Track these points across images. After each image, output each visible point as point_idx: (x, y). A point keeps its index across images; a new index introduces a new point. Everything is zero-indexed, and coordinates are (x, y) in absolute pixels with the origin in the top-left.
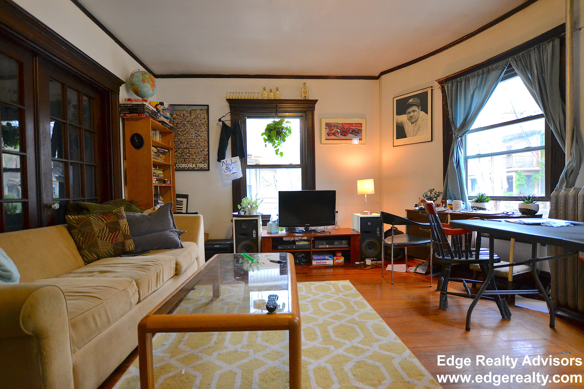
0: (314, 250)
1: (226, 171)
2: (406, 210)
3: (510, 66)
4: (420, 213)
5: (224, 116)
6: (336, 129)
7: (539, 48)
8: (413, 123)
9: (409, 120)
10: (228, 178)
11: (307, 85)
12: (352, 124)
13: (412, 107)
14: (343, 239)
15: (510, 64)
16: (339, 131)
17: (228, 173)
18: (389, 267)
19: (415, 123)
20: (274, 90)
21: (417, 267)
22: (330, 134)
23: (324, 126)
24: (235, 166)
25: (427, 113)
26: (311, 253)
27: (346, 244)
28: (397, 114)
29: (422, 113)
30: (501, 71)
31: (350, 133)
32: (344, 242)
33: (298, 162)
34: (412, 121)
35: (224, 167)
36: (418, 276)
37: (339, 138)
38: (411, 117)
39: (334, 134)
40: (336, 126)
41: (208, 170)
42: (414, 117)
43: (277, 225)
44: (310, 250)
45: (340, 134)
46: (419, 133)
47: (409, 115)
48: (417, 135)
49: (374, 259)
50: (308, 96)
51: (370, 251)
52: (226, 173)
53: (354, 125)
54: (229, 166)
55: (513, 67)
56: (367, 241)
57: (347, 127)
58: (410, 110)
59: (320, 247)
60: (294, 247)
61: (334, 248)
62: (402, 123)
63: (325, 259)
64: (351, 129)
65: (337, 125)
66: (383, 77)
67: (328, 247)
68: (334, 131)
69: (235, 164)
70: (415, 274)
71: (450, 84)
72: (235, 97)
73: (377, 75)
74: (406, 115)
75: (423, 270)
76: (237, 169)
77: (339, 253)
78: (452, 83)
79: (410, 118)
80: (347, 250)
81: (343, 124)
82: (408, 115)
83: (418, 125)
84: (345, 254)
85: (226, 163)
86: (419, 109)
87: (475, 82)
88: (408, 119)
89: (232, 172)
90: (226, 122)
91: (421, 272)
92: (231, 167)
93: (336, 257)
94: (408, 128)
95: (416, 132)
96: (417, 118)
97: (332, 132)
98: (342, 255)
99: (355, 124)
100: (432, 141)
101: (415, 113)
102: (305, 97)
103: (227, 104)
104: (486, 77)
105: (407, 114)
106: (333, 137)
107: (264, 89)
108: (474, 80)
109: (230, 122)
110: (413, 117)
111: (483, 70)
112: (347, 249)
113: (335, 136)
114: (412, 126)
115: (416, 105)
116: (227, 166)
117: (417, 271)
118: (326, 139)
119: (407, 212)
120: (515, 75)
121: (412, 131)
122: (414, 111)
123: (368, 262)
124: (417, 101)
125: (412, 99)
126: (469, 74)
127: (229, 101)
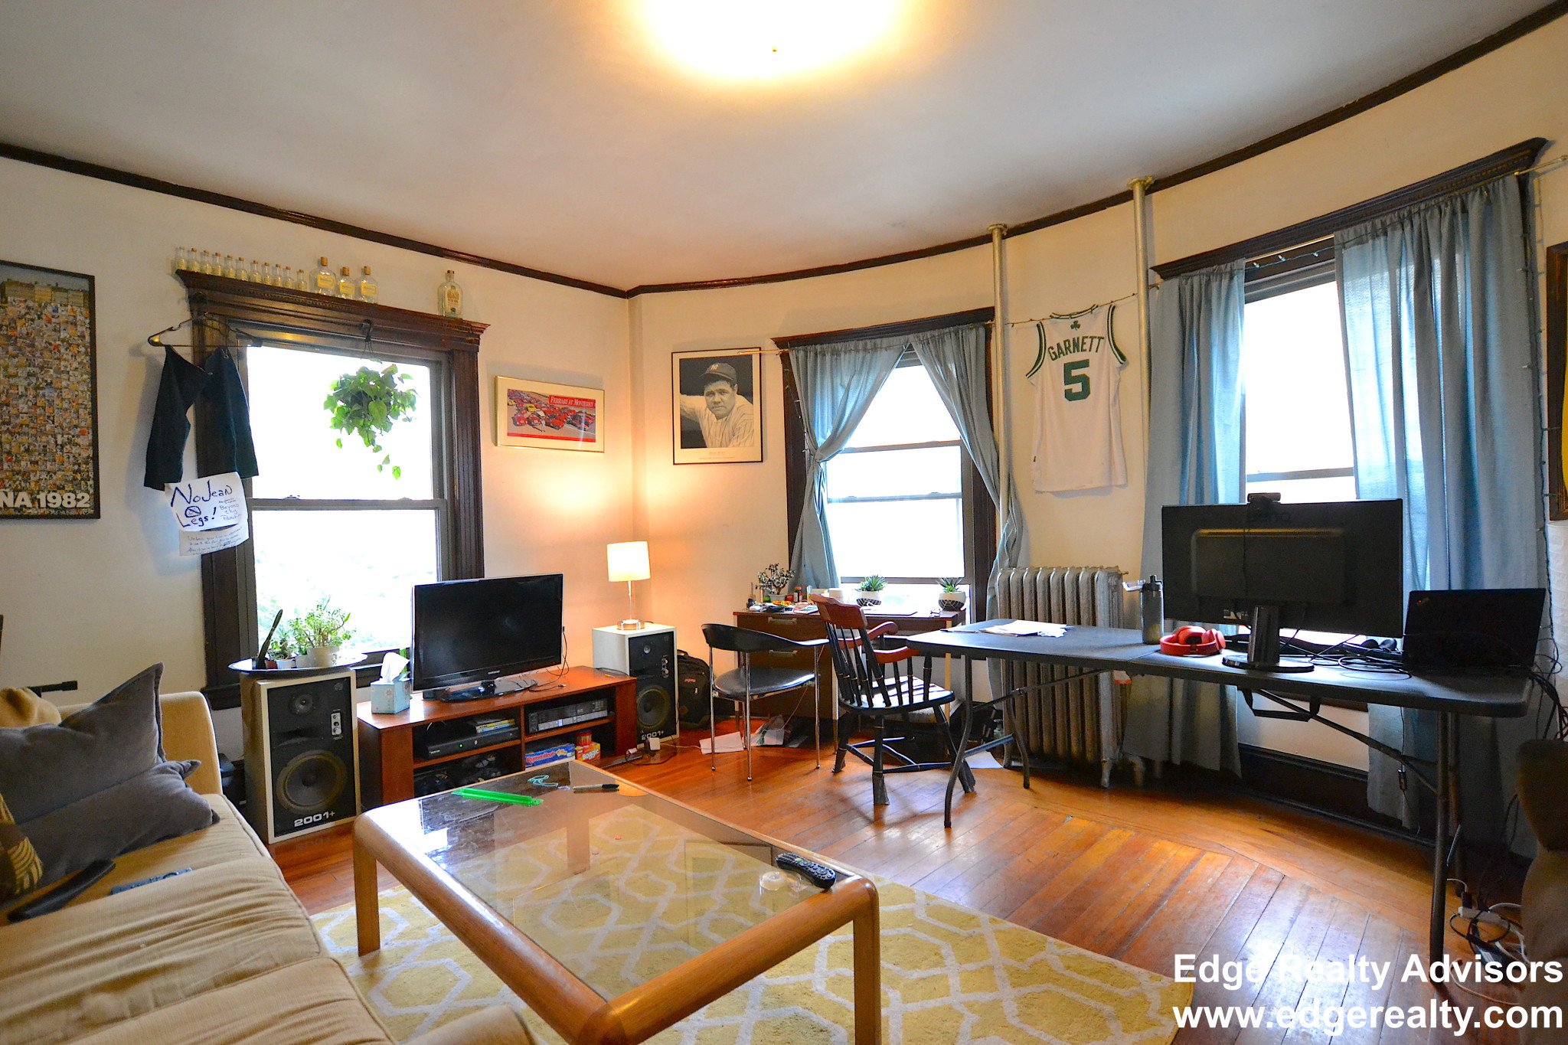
0: (530, 739)
1: (188, 521)
2: (734, 613)
3: (910, 348)
4: (770, 619)
5: (171, 329)
6: (534, 409)
7: (956, 333)
8: (722, 418)
9: (711, 409)
10: (193, 547)
11: (456, 277)
12: (573, 399)
13: (718, 383)
14: (593, 699)
15: (911, 344)
16: (542, 414)
17: (196, 528)
18: (705, 745)
19: (724, 419)
20: (355, 273)
21: (764, 733)
22: (519, 419)
23: (503, 399)
24: (224, 504)
25: (751, 402)
26: (523, 748)
27: (602, 710)
28: (682, 392)
29: (741, 400)
30: (898, 353)
31: (569, 423)
32: (598, 704)
33: (427, 493)
34: (720, 412)
35: (181, 504)
36: (769, 753)
37: (543, 434)
38: (715, 403)
39: (529, 422)
40: (535, 399)
41: (97, 515)
42: (722, 404)
43: (407, 687)
44: (518, 742)
45: (543, 422)
46: (735, 442)
47: (711, 399)
48: (731, 445)
49: (658, 734)
50: (462, 307)
51: (650, 718)
52: (187, 529)
53: (577, 402)
54: (201, 504)
55: (916, 351)
56: (643, 693)
57: (561, 407)
58: (712, 387)
59: (542, 727)
60: (476, 742)
61: (578, 724)
62: (694, 413)
63: (556, 758)
64: (571, 411)
65: (537, 398)
66: (644, 297)
67: (561, 725)
68: (529, 414)
69: (222, 498)
70: (763, 748)
71: (801, 354)
72: (213, 270)
73: (627, 286)
74: (702, 398)
75: (777, 737)
76: (232, 515)
77: (585, 734)
78: (806, 352)
79: (713, 405)
80: (606, 724)
81: (551, 396)
82: (708, 398)
83: (731, 423)
84: (601, 733)
85: (187, 494)
86: (733, 390)
87: (852, 361)
88: (708, 407)
89: (208, 525)
90: (177, 350)
91: (774, 742)
92: (206, 509)
93: (580, 748)
94: (709, 426)
95: (728, 440)
96: (729, 407)
97: (526, 416)
98: (594, 740)
99: (580, 400)
100: (762, 461)
101: (725, 397)
102: (453, 310)
103: (178, 292)
104: (872, 358)
105: (707, 395)
106: (527, 429)
107: (322, 263)
108: (850, 358)
109: (189, 350)
110: (720, 405)
111: (866, 344)
112: (606, 721)
113: (532, 426)
114: (719, 424)
115: (728, 380)
116: (192, 504)
117: (766, 743)
118: (509, 434)
119: (736, 617)
120: (917, 363)
121: (718, 433)
122: (722, 392)
123: (655, 743)
124: (729, 370)
125: (717, 366)
126: (839, 344)
127: (186, 277)
